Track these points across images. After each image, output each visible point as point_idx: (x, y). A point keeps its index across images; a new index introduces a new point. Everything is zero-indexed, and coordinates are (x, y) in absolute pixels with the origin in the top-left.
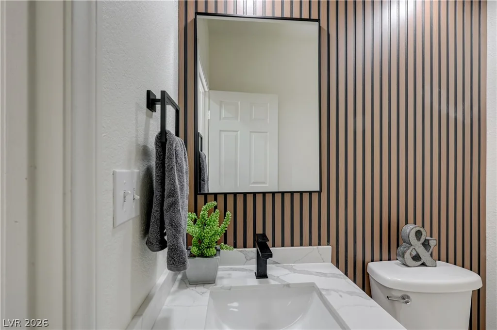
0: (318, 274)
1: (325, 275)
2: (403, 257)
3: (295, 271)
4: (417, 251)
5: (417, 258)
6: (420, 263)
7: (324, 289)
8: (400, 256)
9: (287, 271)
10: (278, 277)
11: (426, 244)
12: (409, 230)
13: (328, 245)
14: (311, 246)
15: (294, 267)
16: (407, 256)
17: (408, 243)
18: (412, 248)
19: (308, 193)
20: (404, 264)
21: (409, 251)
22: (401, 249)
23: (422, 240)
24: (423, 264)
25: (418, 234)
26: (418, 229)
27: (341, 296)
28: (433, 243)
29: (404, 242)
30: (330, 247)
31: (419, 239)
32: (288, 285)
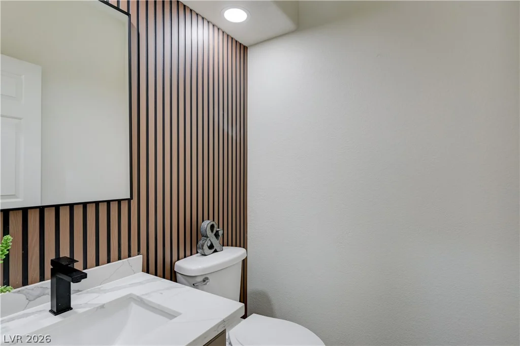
0: (132, 285)
1: (141, 283)
2: (203, 249)
3: (105, 291)
4: (212, 241)
5: (211, 247)
6: (213, 250)
7: (143, 295)
8: (200, 248)
9: (95, 295)
10: (86, 303)
11: (217, 235)
12: (206, 225)
13: (138, 254)
14: (121, 259)
15: (102, 289)
16: (206, 247)
17: (205, 237)
18: (208, 239)
19: (117, 202)
20: (203, 255)
21: (206, 242)
22: (200, 242)
23: (215, 232)
24: (216, 251)
25: (212, 227)
26: (212, 223)
27: (161, 293)
28: (221, 233)
29: (203, 236)
30: (141, 256)
31: (212, 231)
32: (102, 307)
